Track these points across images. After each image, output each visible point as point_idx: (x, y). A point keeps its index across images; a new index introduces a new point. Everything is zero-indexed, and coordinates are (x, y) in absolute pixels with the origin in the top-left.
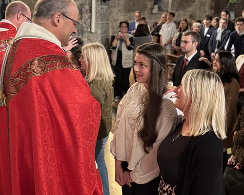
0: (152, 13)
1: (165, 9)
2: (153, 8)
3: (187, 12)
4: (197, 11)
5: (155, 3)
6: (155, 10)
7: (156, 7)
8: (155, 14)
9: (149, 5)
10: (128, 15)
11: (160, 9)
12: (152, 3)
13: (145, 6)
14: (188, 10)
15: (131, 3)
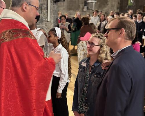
0: (83, 11)
5: (85, 5)
6: (85, 9)
12: (83, 5)
13: (79, 6)
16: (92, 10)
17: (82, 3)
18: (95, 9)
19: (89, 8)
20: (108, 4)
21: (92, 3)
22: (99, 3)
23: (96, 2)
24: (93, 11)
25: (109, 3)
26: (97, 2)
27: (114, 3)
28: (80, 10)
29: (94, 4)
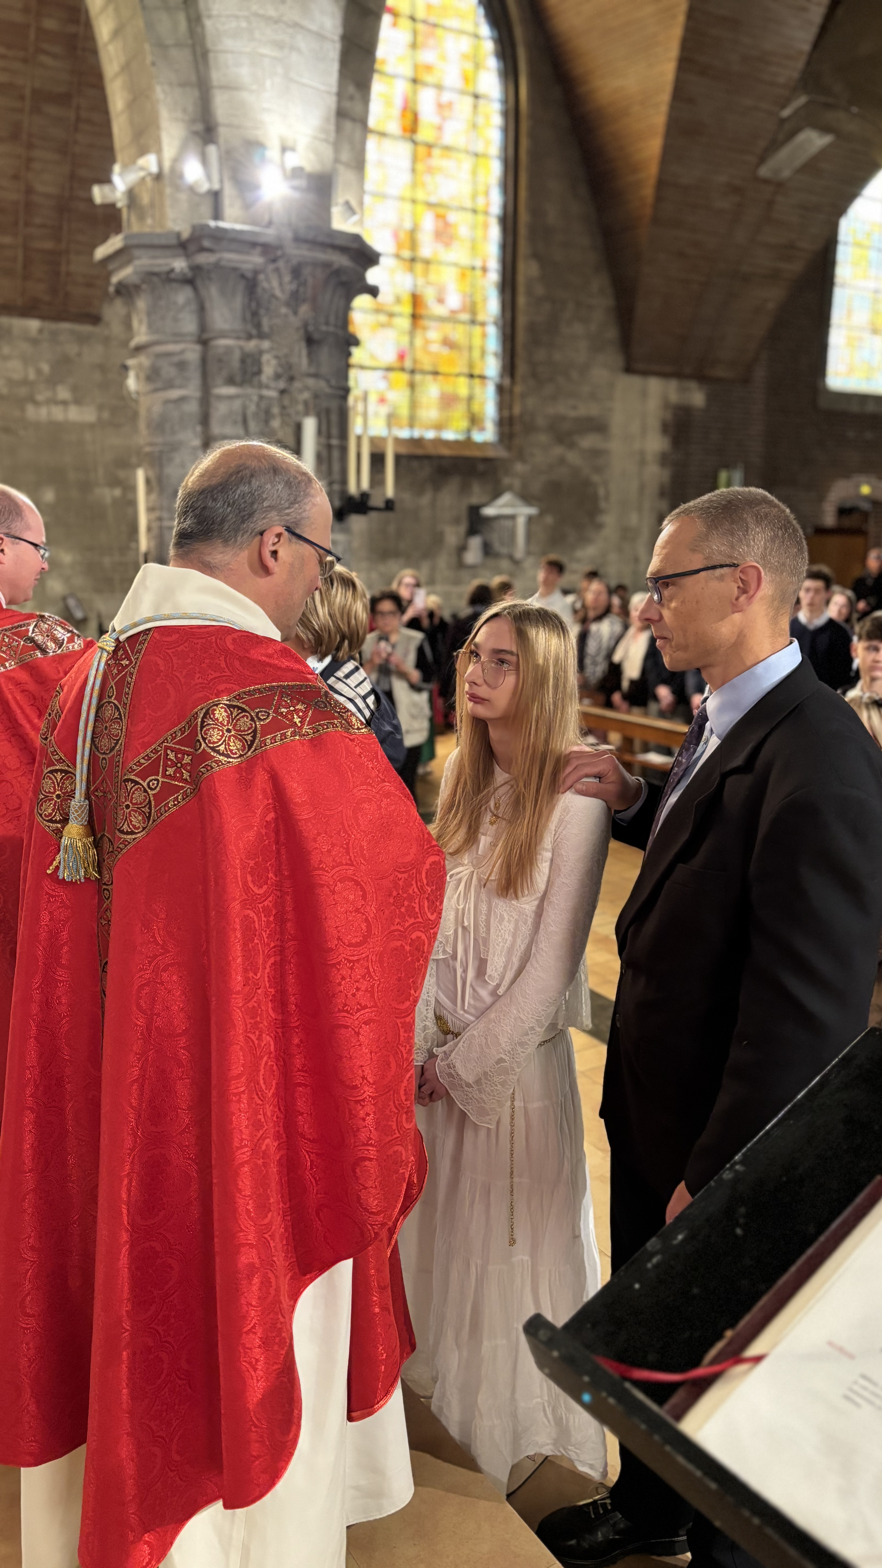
0: (461, 565)
1: (504, 550)
2: (462, 549)
3: (579, 561)
4: (613, 557)
5: (472, 531)
6: (473, 555)
7: (475, 542)
8: (473, 567)
9: (452, 535)
10: (382, 568)
11: (487, 550)
12: (463, 528)
13: (438, 540)
14: (580, 553)
15: (392, 528)
16: (511, 558)
17: (457, 521)
18: (528, 553)
19: (497, 546)
20: (599, 527)
21: (513, 517)
22: (549, 520)
23: (532, 511)
24: (516, 562)
25: (609, 520)
26: (542, 514)
27: (633, 519)
28: (443, 561)
29: (521, 522)
